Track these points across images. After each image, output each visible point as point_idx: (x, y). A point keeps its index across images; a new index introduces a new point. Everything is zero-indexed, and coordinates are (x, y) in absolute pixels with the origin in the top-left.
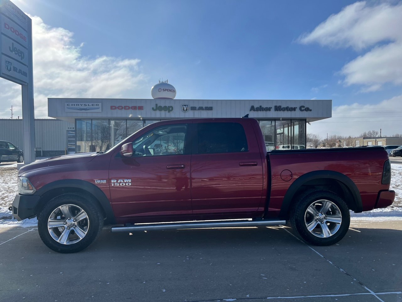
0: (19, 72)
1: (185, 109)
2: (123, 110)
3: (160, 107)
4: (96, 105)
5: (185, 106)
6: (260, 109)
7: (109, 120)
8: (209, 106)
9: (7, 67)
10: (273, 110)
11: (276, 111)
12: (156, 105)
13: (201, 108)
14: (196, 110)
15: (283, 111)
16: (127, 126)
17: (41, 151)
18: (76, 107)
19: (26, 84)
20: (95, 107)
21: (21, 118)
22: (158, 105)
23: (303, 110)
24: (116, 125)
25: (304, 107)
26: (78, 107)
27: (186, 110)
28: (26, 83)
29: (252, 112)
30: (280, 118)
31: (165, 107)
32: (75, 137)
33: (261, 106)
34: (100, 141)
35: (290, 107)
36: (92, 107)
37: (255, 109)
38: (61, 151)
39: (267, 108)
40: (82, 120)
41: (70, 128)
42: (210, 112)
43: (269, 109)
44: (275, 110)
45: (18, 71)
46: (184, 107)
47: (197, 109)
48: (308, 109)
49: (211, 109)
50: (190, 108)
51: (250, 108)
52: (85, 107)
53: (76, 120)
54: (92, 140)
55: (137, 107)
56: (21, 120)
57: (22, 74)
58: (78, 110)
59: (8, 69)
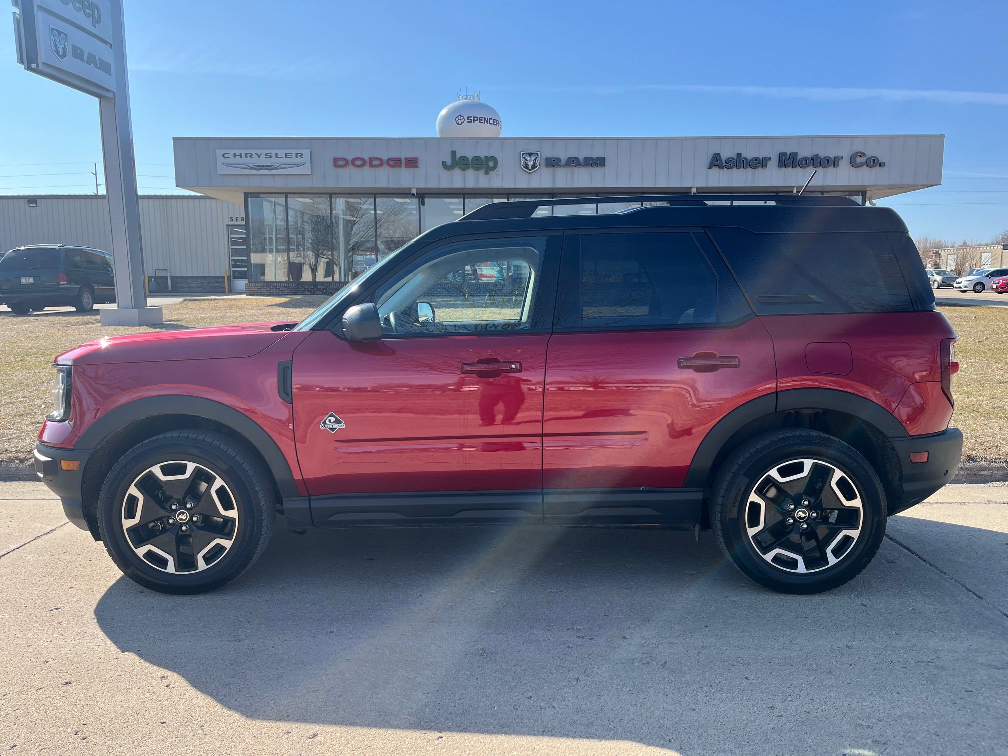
0: (89, 63)
1: (531, 164)
2: (367, 168)
3: (464, 159)
4: (297, 157)
5: (530, 155)
6: (739, 162)
7: (331, 195)
8: (597, 154)
9: (56, 46)
10: (773, 164)
11: (784, 169)
12: (454, 153)
13: (573, 163)
14: (560, 167)
15: (803, 167)
16: (378, 212)
17: (167, 277)
18: (244, 160)
19: (111, 95)
20: (294, 160)
21: (103, 191)
22: (458, 156)
23: (861, 165)
24: (351, 209)
25: (862, 155)
26: (249, 160)
27: (534, 167)
28: (109, 91)
29: (716, 170)
30: (793, 187)
31: (477, 159)
32: (246, 242)
33: (739, 155)
34: (310, 254)
35: (823, 155)
36: (285, 160)
37: (724, 164)
38: (215, 278)
39: (757, 159)
40: (261, 196)
41: (234, 219)
42: (597, 172)
43: (760, 163)
44: (780, 166)
45: (85, 58)
46: (528, 159)
47: (563, 162)
48: (874, 163)
49: (600, 163)
50: (543, 162)
51: (709, 161)
52: (269, 162)
53: (247, 195)
54: (289, 251)
55: (403, 162)
56: (103, 197)
57: (96, 66)
58: (252, 169)
59: (57, 52)
